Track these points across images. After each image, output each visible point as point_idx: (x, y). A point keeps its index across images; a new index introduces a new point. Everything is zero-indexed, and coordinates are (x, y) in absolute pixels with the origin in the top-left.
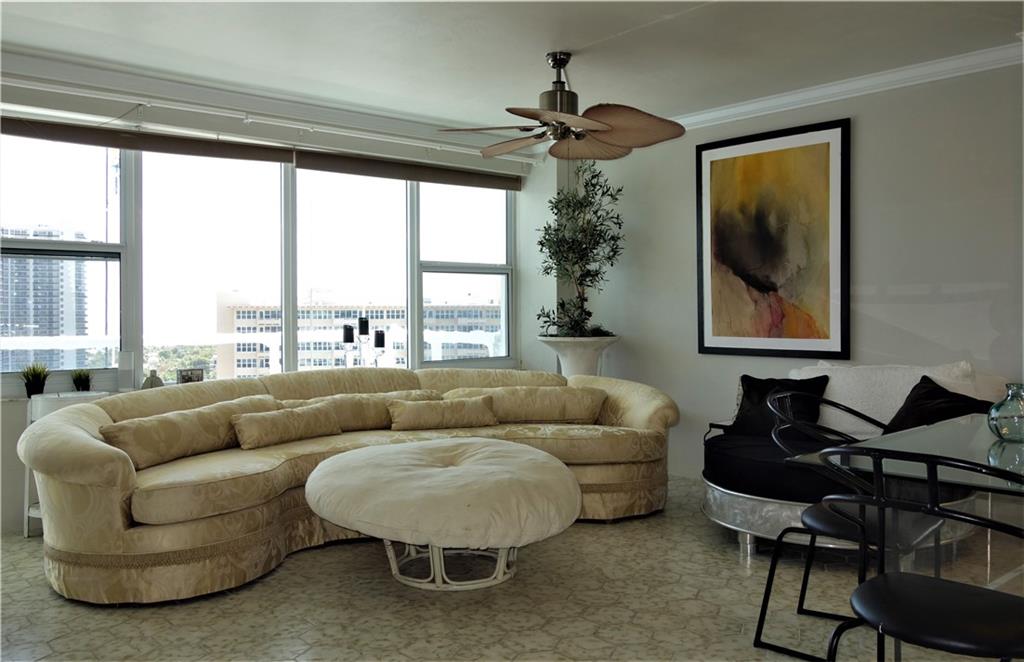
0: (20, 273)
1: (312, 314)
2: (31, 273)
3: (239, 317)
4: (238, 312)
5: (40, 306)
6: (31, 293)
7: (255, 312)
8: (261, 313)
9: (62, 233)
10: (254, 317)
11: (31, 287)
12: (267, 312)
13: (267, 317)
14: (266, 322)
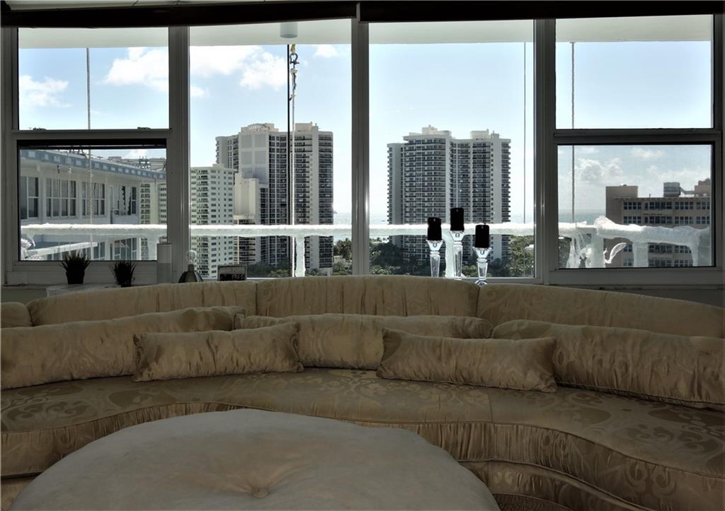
0: (464, 175)
1: (695, 205)
2: (471, 175)
3: (626, 208)
4: (626, 204)
5: (477, 200)
6: (471, 190)
7: (639, 204)
8: (647, 204)
9: (492, 144)
10: (639, 208)
11: (471, 185)
12: (651, 204)
13: (652, 208)
14: (650, 212)
